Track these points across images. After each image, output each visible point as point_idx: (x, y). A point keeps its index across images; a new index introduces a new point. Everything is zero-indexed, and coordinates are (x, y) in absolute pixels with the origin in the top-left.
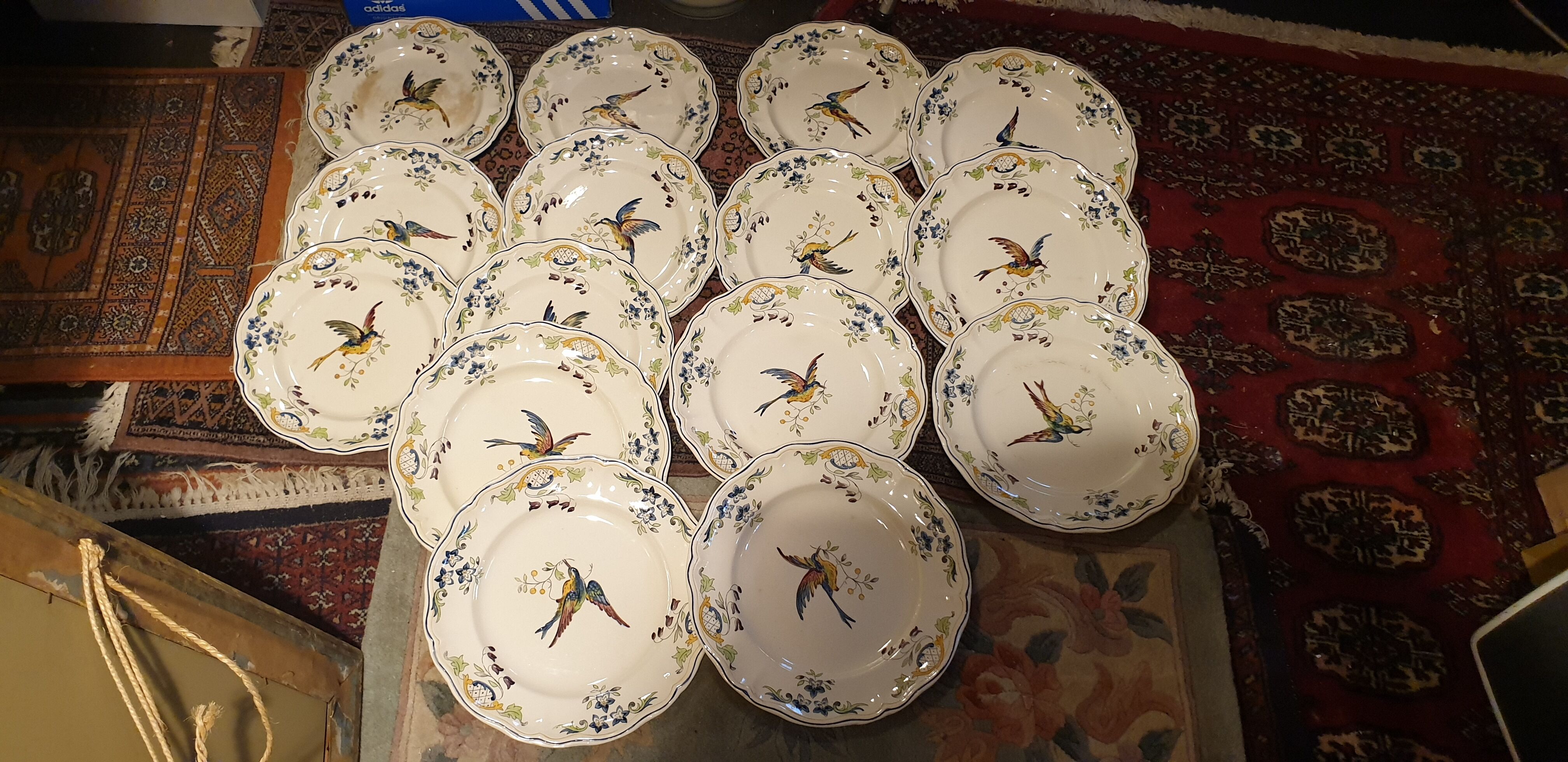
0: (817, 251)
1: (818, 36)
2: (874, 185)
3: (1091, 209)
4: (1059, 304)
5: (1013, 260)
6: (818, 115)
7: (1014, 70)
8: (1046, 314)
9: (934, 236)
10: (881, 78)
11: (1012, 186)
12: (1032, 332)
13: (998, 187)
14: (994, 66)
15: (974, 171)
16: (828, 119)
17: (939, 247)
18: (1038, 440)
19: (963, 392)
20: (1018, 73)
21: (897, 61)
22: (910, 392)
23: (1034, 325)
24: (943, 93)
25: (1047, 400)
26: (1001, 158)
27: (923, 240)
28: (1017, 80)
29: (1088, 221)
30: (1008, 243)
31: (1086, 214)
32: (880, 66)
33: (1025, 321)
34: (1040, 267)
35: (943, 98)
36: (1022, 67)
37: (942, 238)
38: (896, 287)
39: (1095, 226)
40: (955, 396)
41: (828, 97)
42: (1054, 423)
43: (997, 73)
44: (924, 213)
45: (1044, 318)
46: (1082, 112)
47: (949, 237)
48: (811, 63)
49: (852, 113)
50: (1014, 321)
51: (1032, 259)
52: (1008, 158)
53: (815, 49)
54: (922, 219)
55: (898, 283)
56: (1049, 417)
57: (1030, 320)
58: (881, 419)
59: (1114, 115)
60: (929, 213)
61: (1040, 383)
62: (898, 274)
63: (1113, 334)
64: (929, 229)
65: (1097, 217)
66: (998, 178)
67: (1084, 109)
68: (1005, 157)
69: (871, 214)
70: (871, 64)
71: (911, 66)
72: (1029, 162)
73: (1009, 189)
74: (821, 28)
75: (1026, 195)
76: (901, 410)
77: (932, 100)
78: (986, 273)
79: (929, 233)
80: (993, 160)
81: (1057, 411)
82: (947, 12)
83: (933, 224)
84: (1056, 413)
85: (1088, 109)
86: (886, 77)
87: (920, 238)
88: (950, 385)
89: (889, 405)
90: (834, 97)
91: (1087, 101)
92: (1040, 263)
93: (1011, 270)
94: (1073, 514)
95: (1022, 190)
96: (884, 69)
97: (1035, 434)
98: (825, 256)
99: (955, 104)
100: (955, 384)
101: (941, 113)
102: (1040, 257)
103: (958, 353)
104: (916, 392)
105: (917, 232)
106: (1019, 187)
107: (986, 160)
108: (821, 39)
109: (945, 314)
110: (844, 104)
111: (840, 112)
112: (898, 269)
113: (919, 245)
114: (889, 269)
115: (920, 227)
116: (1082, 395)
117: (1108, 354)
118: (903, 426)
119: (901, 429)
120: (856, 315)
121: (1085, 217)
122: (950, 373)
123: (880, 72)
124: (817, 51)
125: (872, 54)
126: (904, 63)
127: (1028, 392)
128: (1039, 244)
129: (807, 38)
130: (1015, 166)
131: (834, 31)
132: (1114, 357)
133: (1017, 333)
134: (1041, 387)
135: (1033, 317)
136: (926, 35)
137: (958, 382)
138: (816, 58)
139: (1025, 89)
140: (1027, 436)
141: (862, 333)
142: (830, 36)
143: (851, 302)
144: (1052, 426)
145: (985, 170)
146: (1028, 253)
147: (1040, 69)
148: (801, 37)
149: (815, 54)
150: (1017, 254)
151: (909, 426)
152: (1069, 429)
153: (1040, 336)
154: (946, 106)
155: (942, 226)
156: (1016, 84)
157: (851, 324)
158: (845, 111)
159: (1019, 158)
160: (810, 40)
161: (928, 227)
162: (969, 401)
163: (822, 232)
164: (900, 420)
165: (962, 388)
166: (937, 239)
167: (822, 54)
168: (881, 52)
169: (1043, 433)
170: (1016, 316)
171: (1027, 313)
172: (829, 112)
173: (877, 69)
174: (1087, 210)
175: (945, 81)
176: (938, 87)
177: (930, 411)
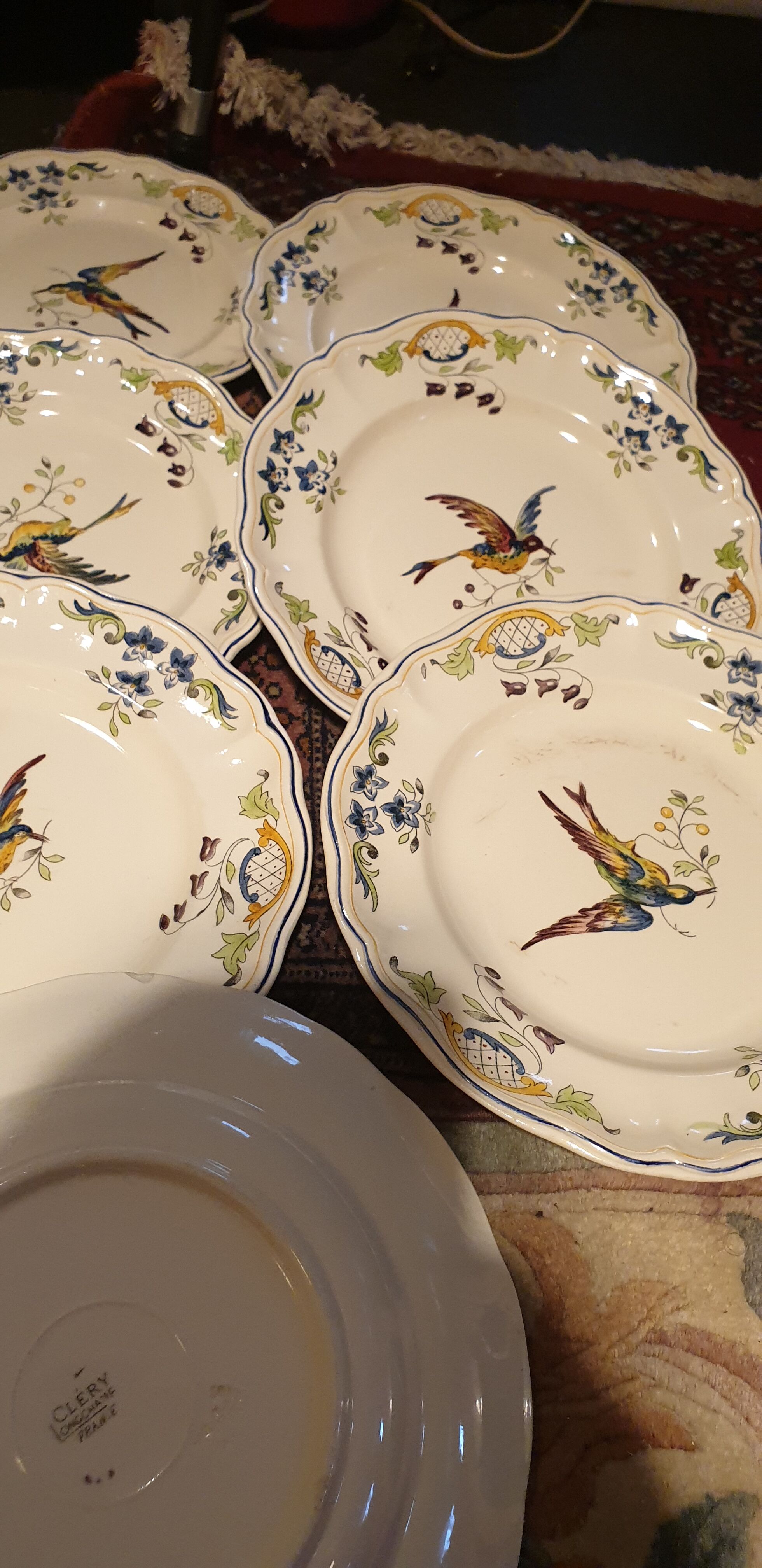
0: (44, 537)
1: (59, 173)
2: (171, 404)
3: (629, 432)
4: (598, 611)
5: (482, 540)
6: (60, 302)
7: (442, 224)
8: (570, 633)
9: (305, 486)
10: (188, 245)
11: (463, 391)
12: (544, 675)
13: (434, 390)
14: (404, 216)
15: (381, 355)
16: (82, 310)
17: (319, 508)
18: (593, 929)
19: (399, 819)
20: (450, 229)
21: (217, 215)
22: (267, 832)
23: (547, 659)
24: (309, 253)
25: (600, 828)
26: (435, 332)
27: (280, 493)
28: (449, 241)
29: (628, 456)
30: (468, 506)
31: (620, 441)
32: (185, 224)
33: (527, 652)
34: (540, 554)
35: (309, 261)
36: (457, 219)
37: (323, 491)
38: (230, 606)
39: (642, 465)
40: (381, 831)
41: (81, 274)
42: (625, 883)
43: (410, 228)
44: (279, 436)
45: (567, 642)
46: (578, 294)
47: (340, 492)
48: (46, 220)
49: (129, 298)
50: (502, 652)
51: (520, 536)
52: (450, 332)
53: (53, 194)
54: (276, 448)
55: (232, 596)
56: (610, 870)
57: (536, 650)
58: (193, 906)
59: (638, 294)
60: (289, 437)
61: (576, 791)
62: (234, 578)
63: (723, 670)
64: (292, 472)
65: (644, 446)
66: (433, 373)
67: (581, 288)
68: (442, 329)
69: (168, 462)
70: (167, 222)
71: (245, 220)
72: (493, 339)
73: (459, 395)
74: (65, 160)
75: (495, 411)
76: (244, 879)
77: (288, 264)
78: (427, 567)
79: (293, 480)
80: (420, 335)
81: (628, 853)
82: (309, 159)
83: (301, 460)
84: (625, 858)
85: (588, 289)
86: (198, 243)
87: (274, 488)
88: (365, 803)
89: (214, 868)
90: (92, 275)
91: (585, 275)
92: (539, 545)
93: (480, 561)
94: (719, 1123)
95: (485, 399)
96: (192, 229)
97: (584, 912)
98: (62, 548)
99: (334, 274)
100: (380, 801)
101: (308, 285)
102: (538, 533)
103: (380, 727)
104: (282, 829)
105: (265, 475)
106: (480, 390)
107: (406, 332)
108: (65, 179)
109: (344, 652)
110: (114, 285)
111: (105, 298)
112: (231, 567)
113: (272, 503)
114: (213, 568)
115: (271, 466)
116: (678, 811)
117: (719, 712)
118: (250, 920)
119: (244, 928)
120: (126, 657)
121: (619, 448)
122: (364, 777)
123: (185, 237)
124: (58, 198)
125: (169, 205)
126: (230, 216)
127: (553, 814)
128: (532, 507)
129: (36, 176)
130: (465, 348)
131: (90, 166)
132: (735, 720)
133: (511, 679)
134: (581, 798)
135: (543, 643)
137: (386, 796)
138: (57, 211)
139: (466, 259)
140: (566, 921)
141: (142, 699)
142: (83, 174)
143: (111, 628)
144: (620, 890)
145: (404, 355)
146: (512, 521)
147: (491, 224)
148: (25, 174)
149: (55, 205)
150: (489, 528)
151: (266, 919)
152: (663, 896)
153: (564, 684)
154: (316, 275)
155: (321, 466)
156: (449, 249)
157: (114, 679)
158: (116, 297)
159: (472, 332)
160: (43, 180)
161: (290, 468)
162: (416, 842)
163: (55, 499)
164: (242, 906)
165: (396, 810)
166: (314, 492)
167: (69, 205)
168: (187, 203)
169: (602, 909)
170: (504, 640)
171: (529, 632)
172: (81, 298)
173: (179, 231)
174: (622, 433)
175: (311, 233)
176: (299, 242)
177: (319, 874)
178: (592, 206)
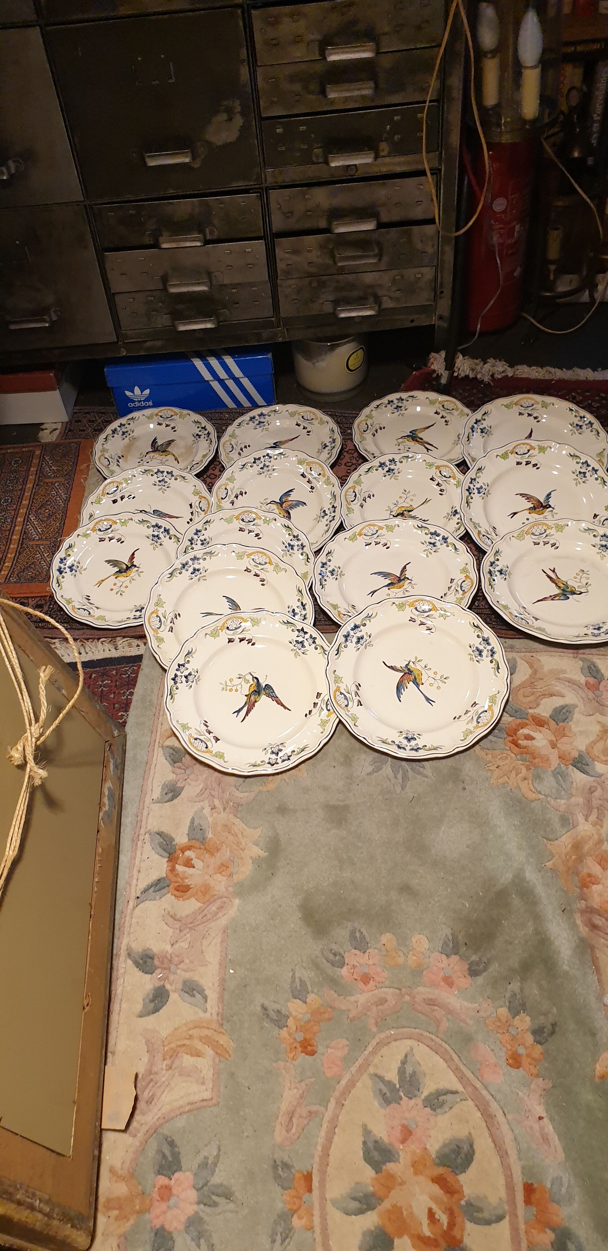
0: (406, 511)
1: (402, 400)
2: (440, 472)
3: (580, 473)
4: (562, 523)
5: (532, 506)
6: (405, 442)
7: (528, 407)
8: (554, 529)
9: (479, 493)
10: (444, 420)
11: (528, 463)
12: (545, 540)
13: (518, 463)
14: (514, 406)
15: (502, 454)
16: (412, 444)
17: (483, 499)
18: (552, 600)
19: (501, 573)
20: (530, 408)
21: (453, 409)
22: (467, 577)
23: (547, 536)
24: (482, 421)
25: (558, 578)
26: (519, 447)
27: (472, 495)
28: (530, 413)
29: (579, 480)
30: (528, 496)
31: (577, 475)
32: (443, 413)
33: (541, 534)
34: (550, 509)
35: (482, 424)
36: (533, 405)
37: (484, 494)
38: (457, 526)
39: (584, 482)
40: (496, 576)
41: (410, 432)
42: (563, 590)
43: (516, 409)
44: (472, 479)
45: (553, 531)
46: (574, 427)
47: (489, 494)
48: (399, 415)
49: (425, 439)
50: (533, 534)
51: (544, 504)
52: (524, 446)
53: (401, 407)
54: (471, 483)
55: (458, 523)
56: (559, 587)
57: (543, 533)
58: (449, 593)
59: (594, 426)
60: (475, 479)
61: (552, 569)
62: (458, 519)
63: (599, 538)
64: (475, 489)
65: (585, 477)
66: (519, 458)
67: (575, 425)
68: (522, 445)
69: (439, 488)
70: (437, 413)
71: (462, 411)
72: (537, 448)
73: (526, 465)
74: (404, 395)
75: (538, 468)
76: (461, 587)
77: (475, 426)
78: (515, 514)
79: (476, 491)
80: (514, 447)
81: (565, 583)
82: (485, 384)
83: (478, 486)
84: (564, 584)
85: (577, 425)
86: (447, 419)
87: (470, 493)
88: (492, 569)
89: (454, 585)
90: (414, 432)
91: (576, 421)
92: (550, 506)
93: (531, 512)
94: (577, 635)
95: (535, 465)
96: (445, 415)
97: (551, 596)
98: (410, 513)
99: (490, 427)
100: (496, 570)
101: (482, 432)
102: (550, 503)
103: (497, 552)
104: (471, 576)
105: (467, 490)
106: (533, 463)
107: (510, 447)
108: (404, 401)
109: (489, 536)
110: (420, 435)
111: (418, 440)
112: (458, 516)
113: (469, 497)
114: (452, 516)
115: (470, 488)
116: (581, 574)
117: (596, 550)
118: (463, 595)
119: (462, 596)
120: (430, 538)
121: (577, 478)
122: (492, 564)
123: (443, 417)
124: (403, 408)
125: (437, 407)
126: (457, 409)
127: (545, 574)
128: (549, 496)
129: (395, 401)
130: (529, 451)
131: (412, 397)
132: (600, 551)
133: (535, 541)
134: (554, 571)
135: (545, 532)
136: (472, 398)
137: (498, 568)
138: (402, 412)
139: (535, 418)
140: (546, 598)
141: (435, 548)
142: (410, 399)
143: (427, 531)
144: (561, 592)
145: (510, 454)
146: (542, 501)
147: (545, 405)
148: (392, 401)
149: (401, 410)
150: (535, 502)
151: (466, 594)
152: (573, 593)
153: (551, 542)
154: (485, 428)
155: (484, 487)
156: (529, 415)
157: (428, 544)
158: (422, 439)
159: (531, 446)
160: (398, 403)
161: (475, 488)
162: (505, 579)
163: (408, 500)
164: (461, 592)
165: (501, 572)
166: (482, 494)
167: (406, 410)
168: (443, 406)
169: (556, 596)
170: (534, 531)
171: (541, 529)
172: (411, 440)
173: (441, 415)
174: (578, 473)
175: (483, 415)
176: (479, 418)
177: (480, 585)
178: (587, 391)
